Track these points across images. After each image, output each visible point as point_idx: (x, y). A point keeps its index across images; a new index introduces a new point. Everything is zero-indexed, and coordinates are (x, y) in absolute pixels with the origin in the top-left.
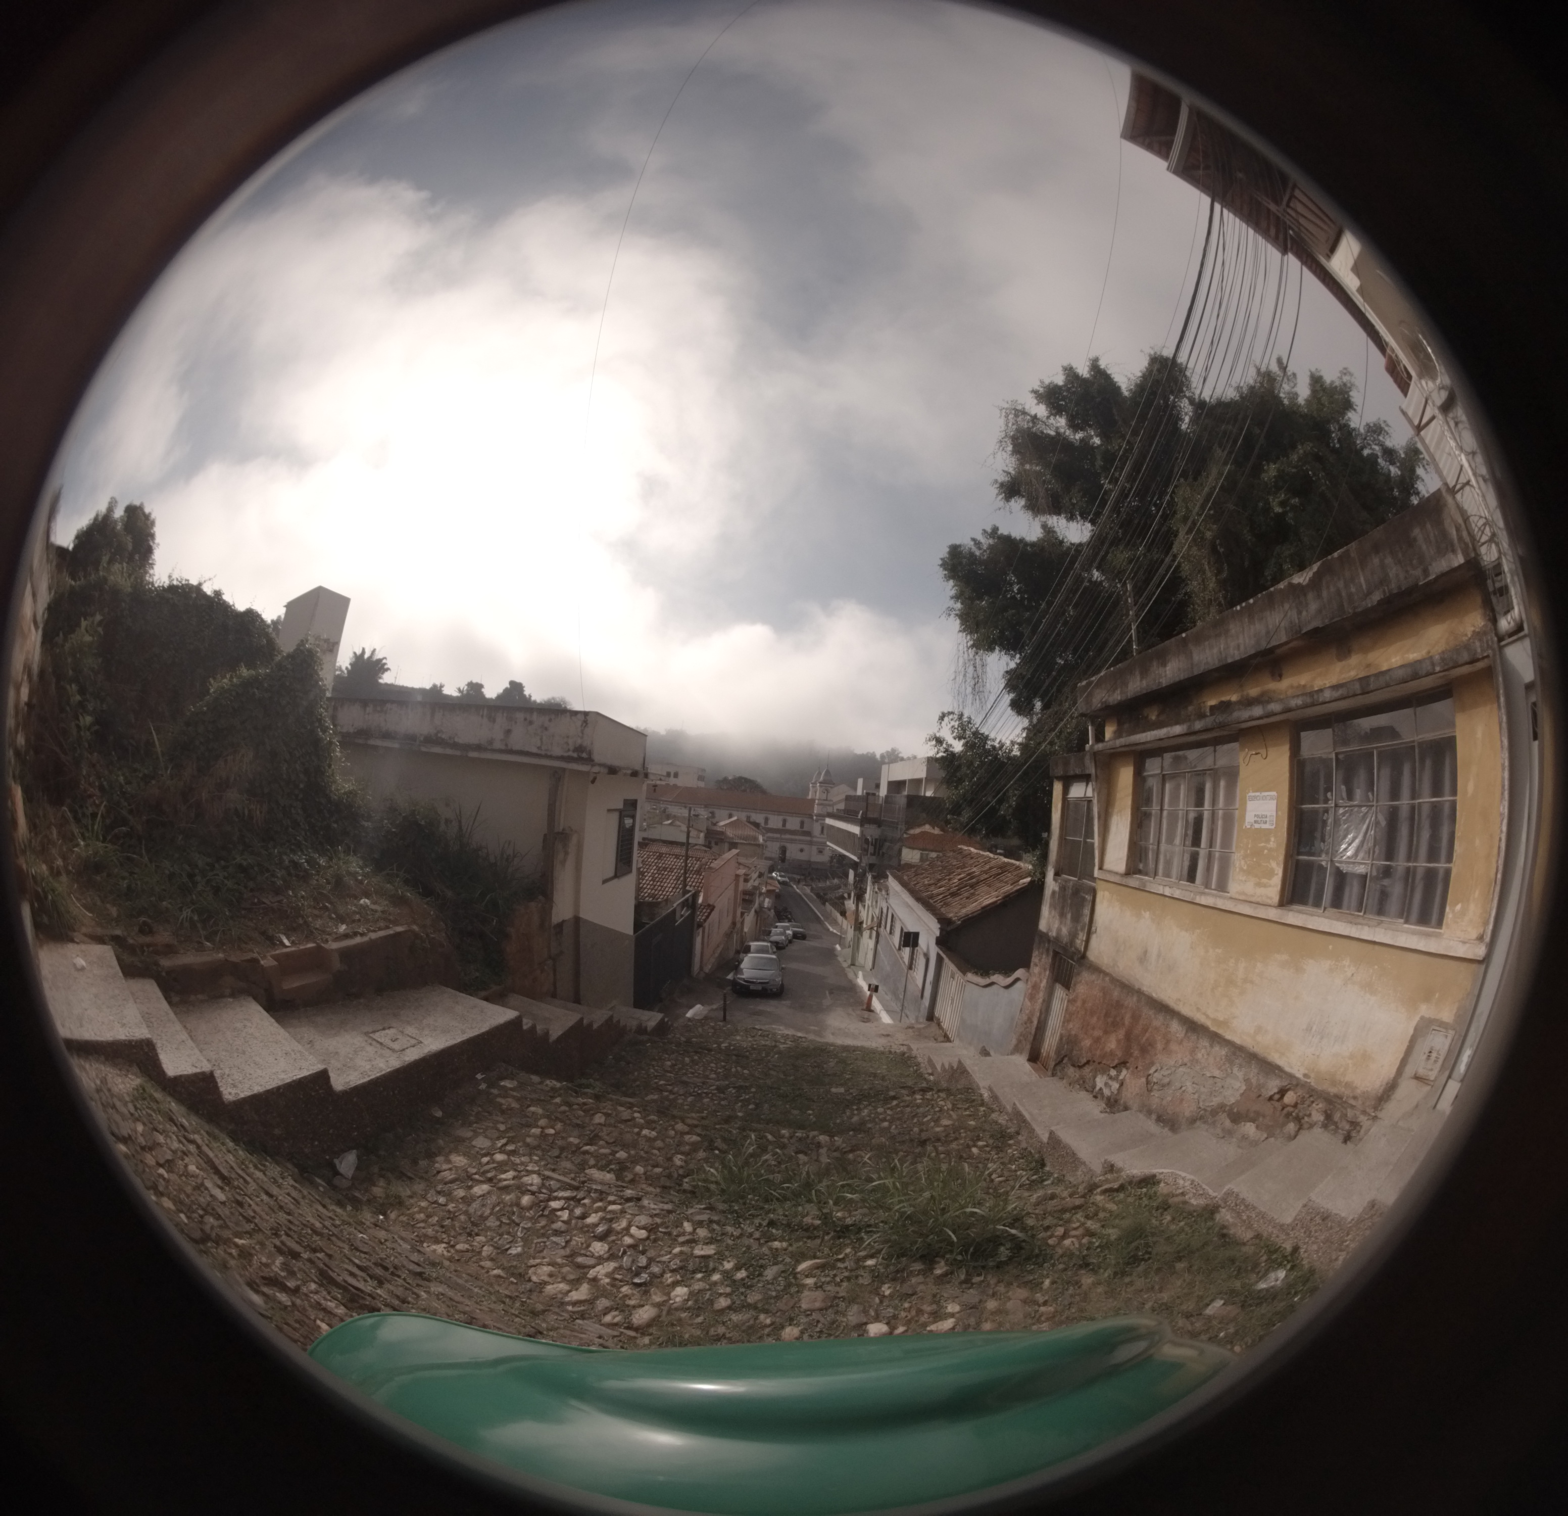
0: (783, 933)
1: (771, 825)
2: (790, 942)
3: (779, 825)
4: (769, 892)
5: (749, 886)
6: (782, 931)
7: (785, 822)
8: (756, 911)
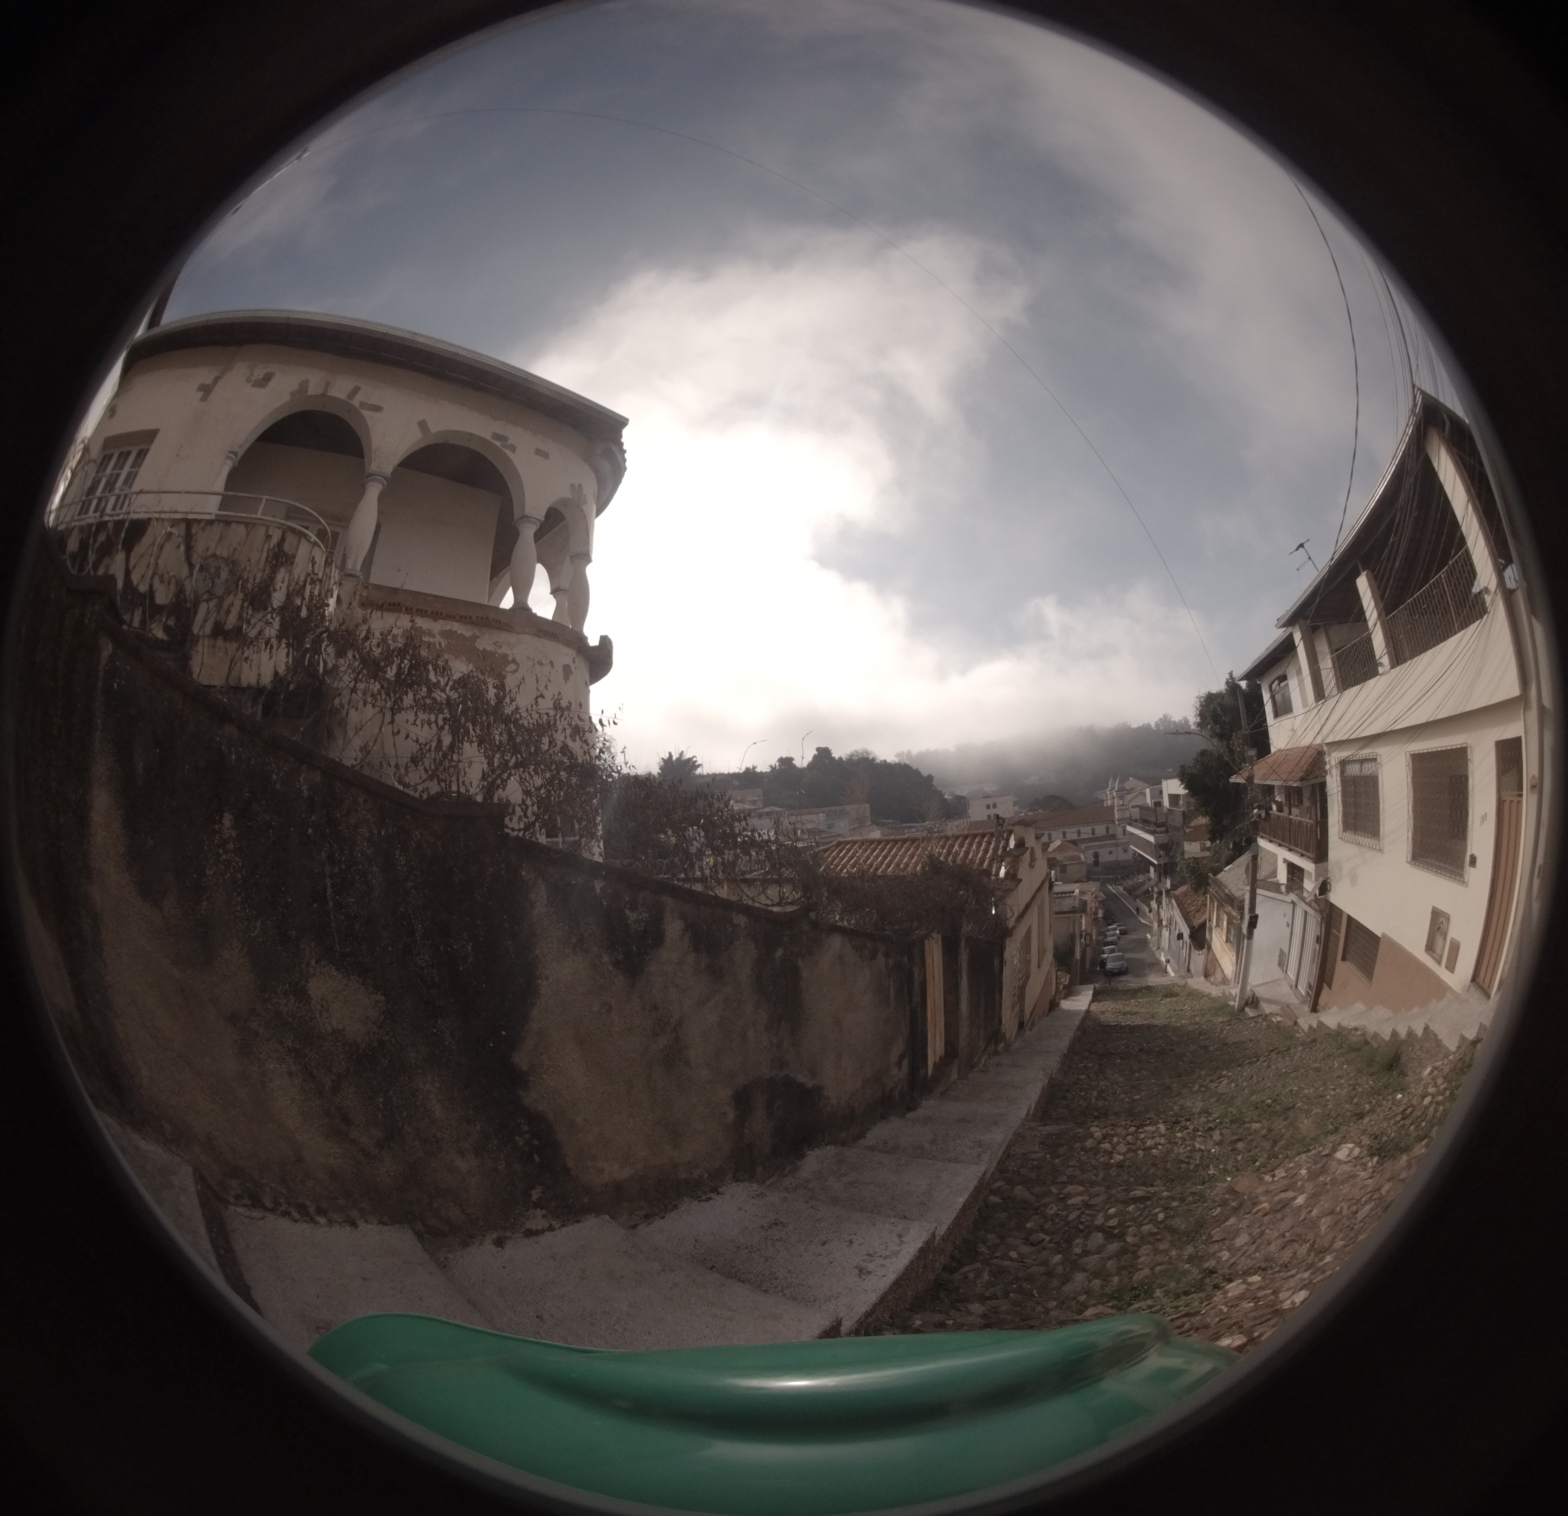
7: (1093, 830)
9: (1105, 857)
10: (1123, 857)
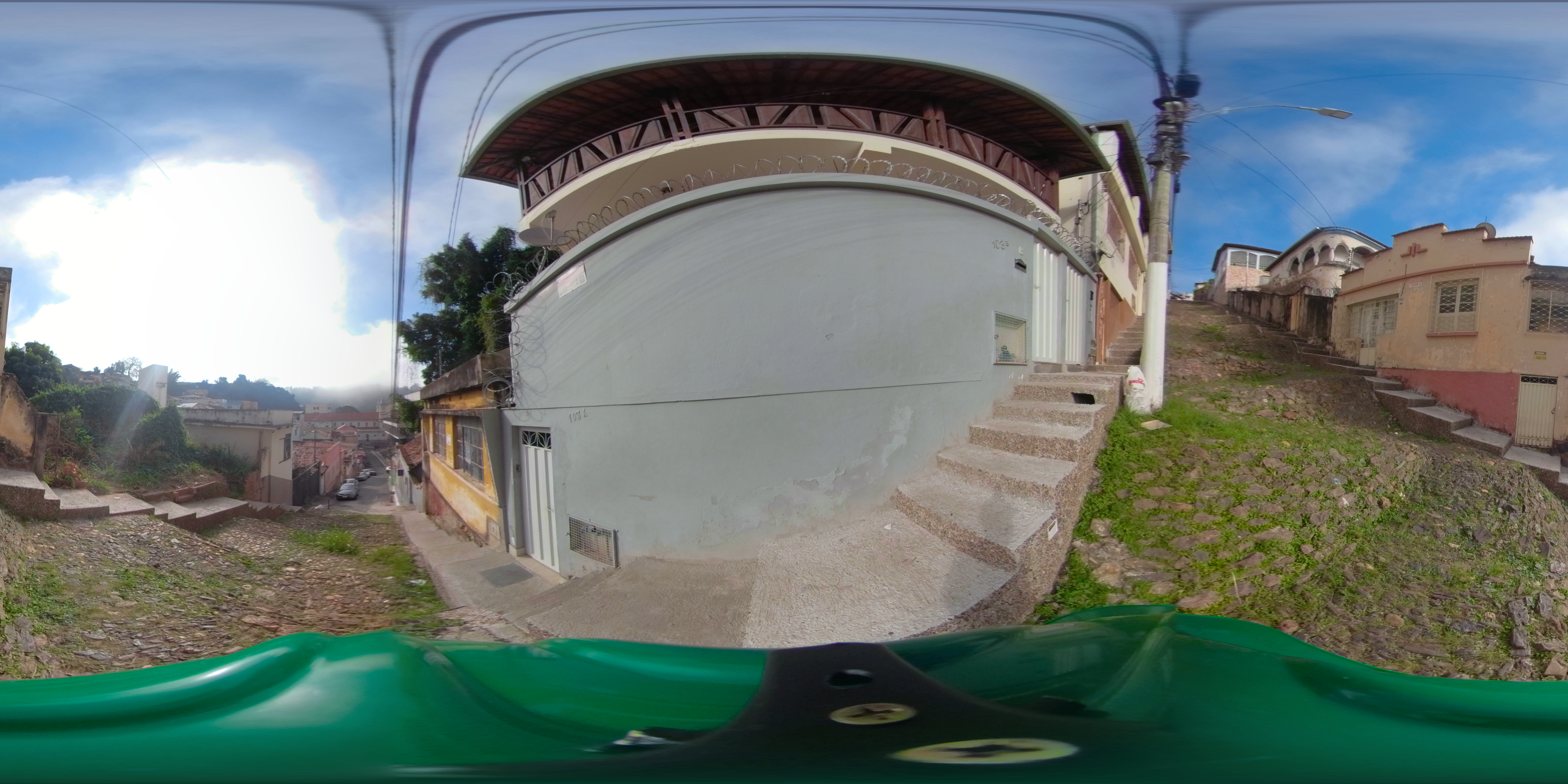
0: (364, 474)
1: (361, 426)
2: (368, 477)
3: (365, 426)
4: (359, 457)
5: (347, 456)
7: (367, 424)
8: (353, 466)
9: (373, 437)
10: (382, 438)
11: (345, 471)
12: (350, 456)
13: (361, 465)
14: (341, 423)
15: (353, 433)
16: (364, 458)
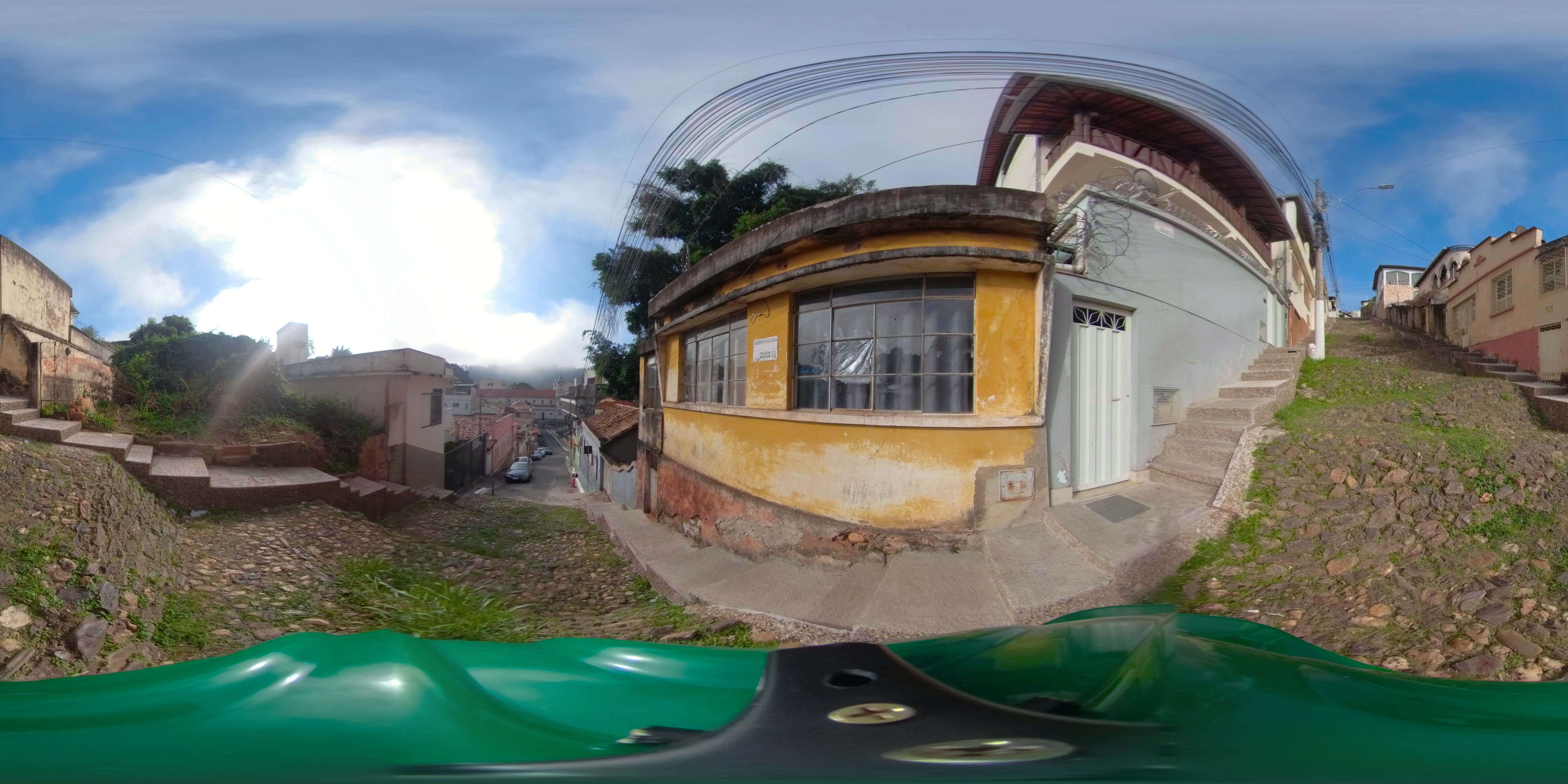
0: (540, 453)
1: (536, 403)
2: (544, 456)
3: (540, 403)
4: (534, 434)
5: (521, 431)
6: (540, 451)
7: (543, 401)
8: (527, 442)
9: (549, 415)
10: (559, 417)
11: (518, 448)
12: (524, 432)
13: (536, 443)
14: (515, 399)
15: (528, 410)
16: (539, 436)
